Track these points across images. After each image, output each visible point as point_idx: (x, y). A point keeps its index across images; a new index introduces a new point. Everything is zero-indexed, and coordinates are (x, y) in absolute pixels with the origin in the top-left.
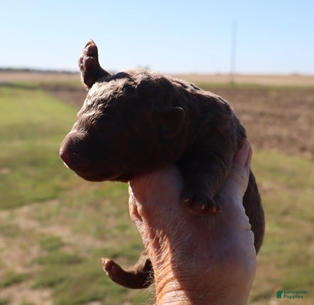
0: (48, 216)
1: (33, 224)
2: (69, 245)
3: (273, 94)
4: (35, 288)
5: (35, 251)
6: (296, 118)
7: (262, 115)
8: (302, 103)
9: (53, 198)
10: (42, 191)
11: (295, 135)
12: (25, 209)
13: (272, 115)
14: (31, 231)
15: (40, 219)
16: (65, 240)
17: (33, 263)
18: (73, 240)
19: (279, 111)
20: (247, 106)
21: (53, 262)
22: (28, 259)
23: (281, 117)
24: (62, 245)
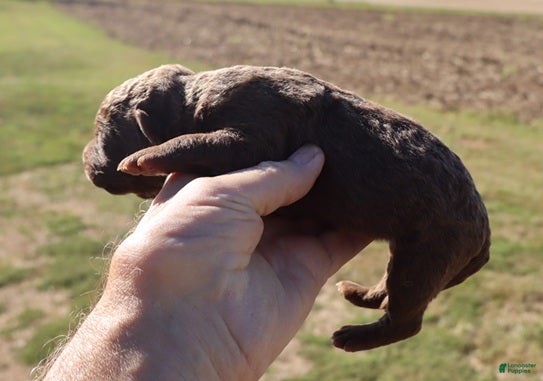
0: (62, 187)
1: (37, 198)
2: (94, 227)
3: (389, 18)
4: (42, 289)
5: (42, 237)
6: (420, 52)
7: (373, 47)
8: (429, 31)
9: (68, 161)
10: (51, 150)
11: (417, 77)
12: (25, 177)
13: (388, 49)
14: (35, 208)
15: (48, 191)
16: (87, 221)
17: (39, 254)
18: (99, 221)
19: (397, 43)
20: (352, 35)
21: (70, 252)
22: (32, 249)
23: (400, 51)
24: (84, 228)
